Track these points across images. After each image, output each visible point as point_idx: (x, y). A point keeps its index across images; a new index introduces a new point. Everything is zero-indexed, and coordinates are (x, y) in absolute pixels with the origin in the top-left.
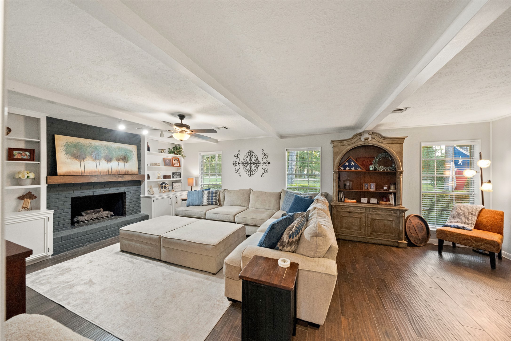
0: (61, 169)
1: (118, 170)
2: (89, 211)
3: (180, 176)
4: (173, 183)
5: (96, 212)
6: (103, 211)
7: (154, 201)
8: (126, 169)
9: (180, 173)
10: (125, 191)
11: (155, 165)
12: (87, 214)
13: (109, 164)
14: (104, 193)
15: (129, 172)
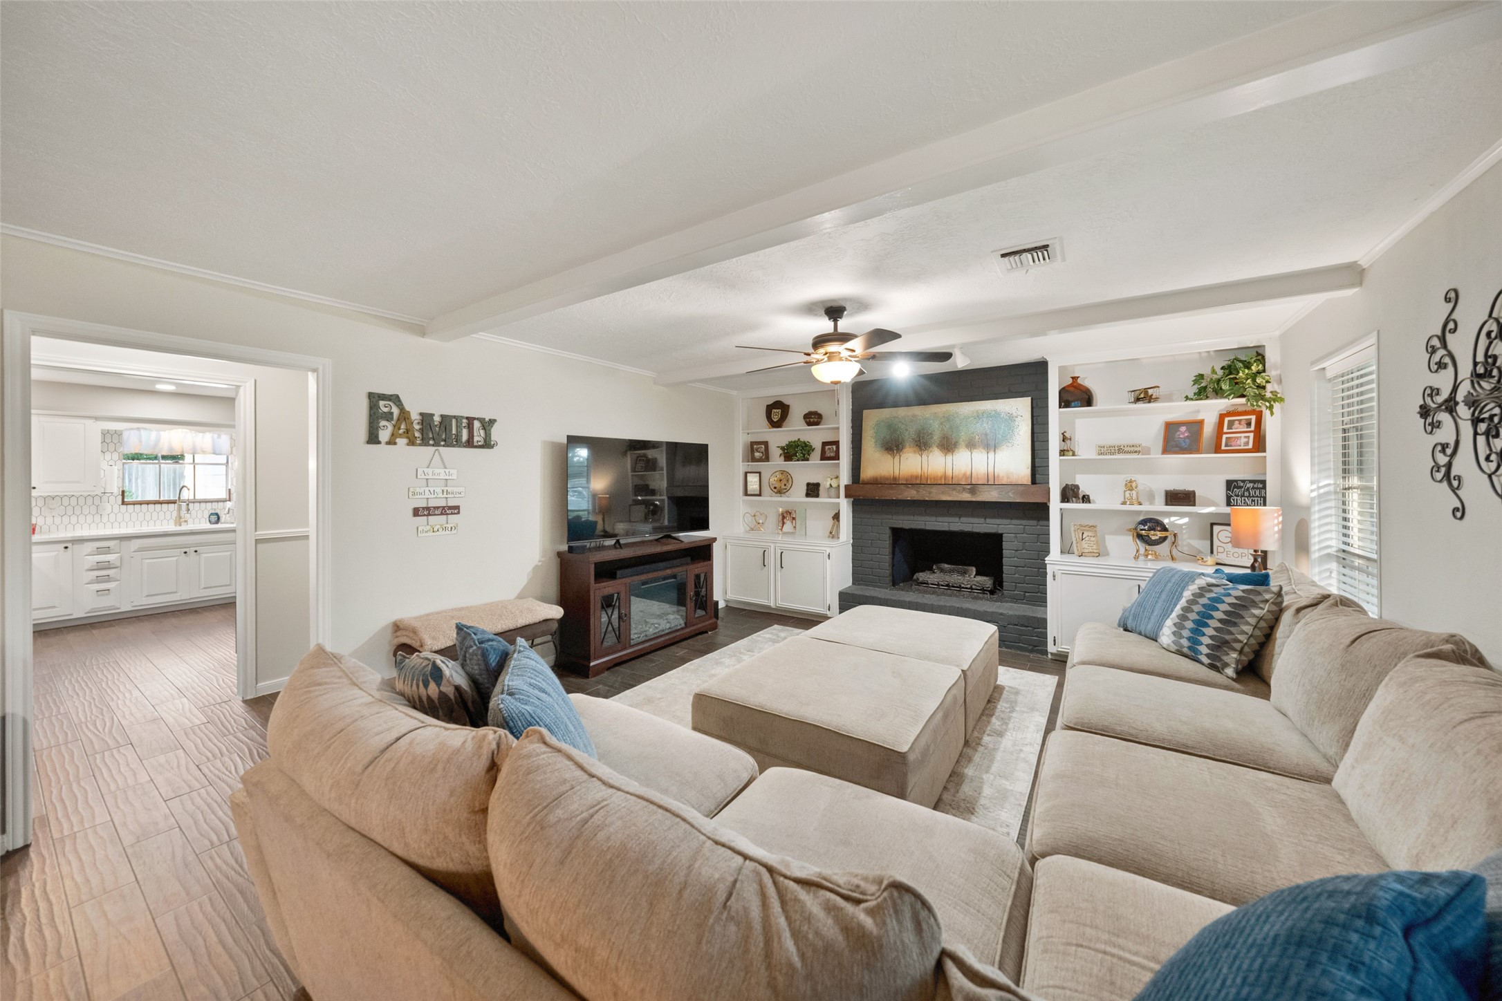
0: (868, 472)
1: (969, 473)
2: (946, 566)
3: (1265, 498)
4: (1216, 528)
5: (958, 572)
6: (977, 574)
7: (1054, 576)
8: (991, 470)
9: (1264, 482)
10: (1000, 532)
11: (1111, 454)
12: (942, 570)
13: (949, 457)
14: (947, 529)
15: (998, 476)
